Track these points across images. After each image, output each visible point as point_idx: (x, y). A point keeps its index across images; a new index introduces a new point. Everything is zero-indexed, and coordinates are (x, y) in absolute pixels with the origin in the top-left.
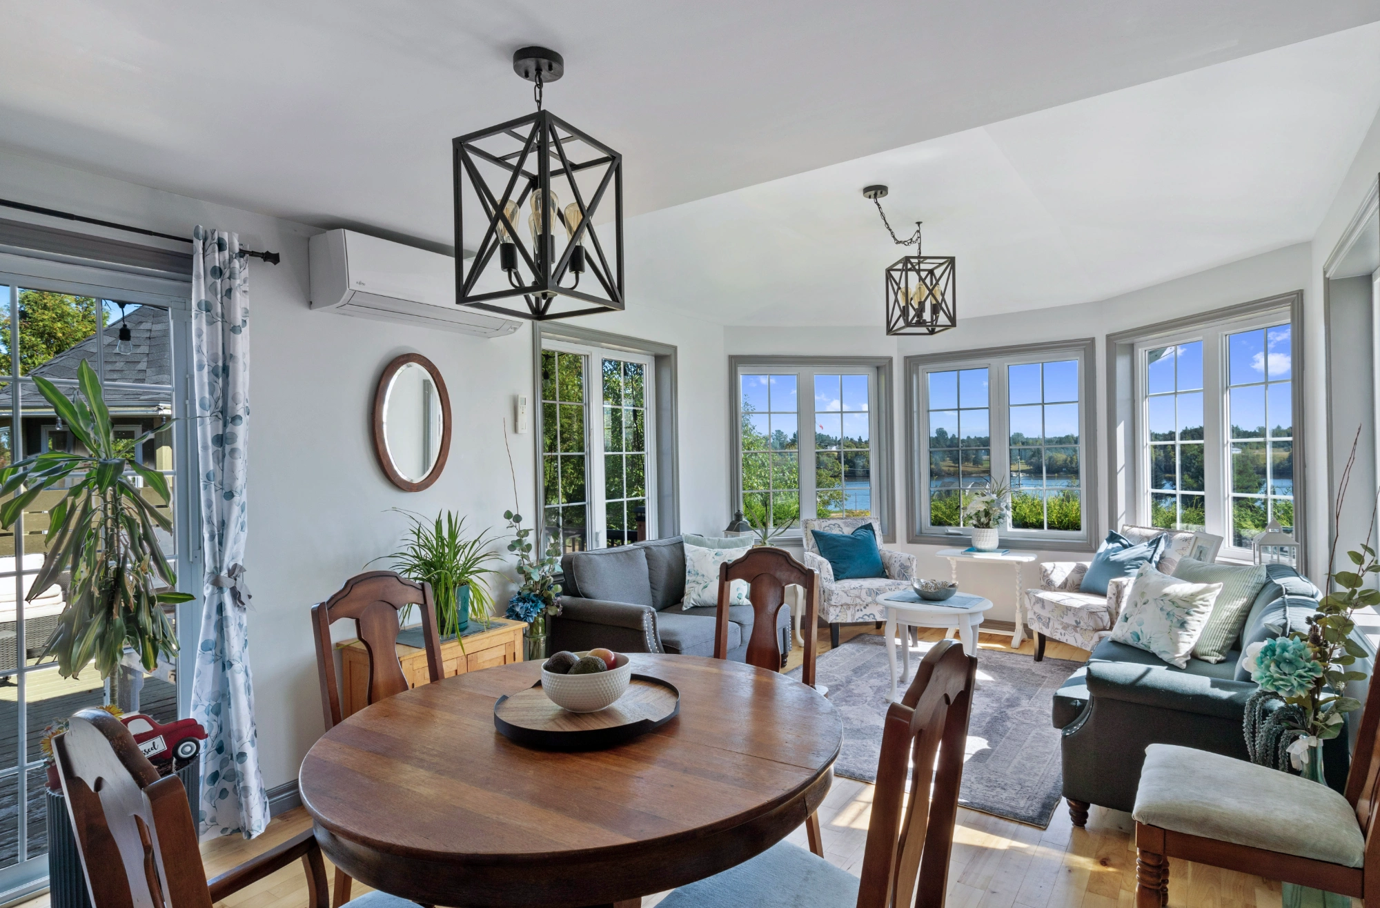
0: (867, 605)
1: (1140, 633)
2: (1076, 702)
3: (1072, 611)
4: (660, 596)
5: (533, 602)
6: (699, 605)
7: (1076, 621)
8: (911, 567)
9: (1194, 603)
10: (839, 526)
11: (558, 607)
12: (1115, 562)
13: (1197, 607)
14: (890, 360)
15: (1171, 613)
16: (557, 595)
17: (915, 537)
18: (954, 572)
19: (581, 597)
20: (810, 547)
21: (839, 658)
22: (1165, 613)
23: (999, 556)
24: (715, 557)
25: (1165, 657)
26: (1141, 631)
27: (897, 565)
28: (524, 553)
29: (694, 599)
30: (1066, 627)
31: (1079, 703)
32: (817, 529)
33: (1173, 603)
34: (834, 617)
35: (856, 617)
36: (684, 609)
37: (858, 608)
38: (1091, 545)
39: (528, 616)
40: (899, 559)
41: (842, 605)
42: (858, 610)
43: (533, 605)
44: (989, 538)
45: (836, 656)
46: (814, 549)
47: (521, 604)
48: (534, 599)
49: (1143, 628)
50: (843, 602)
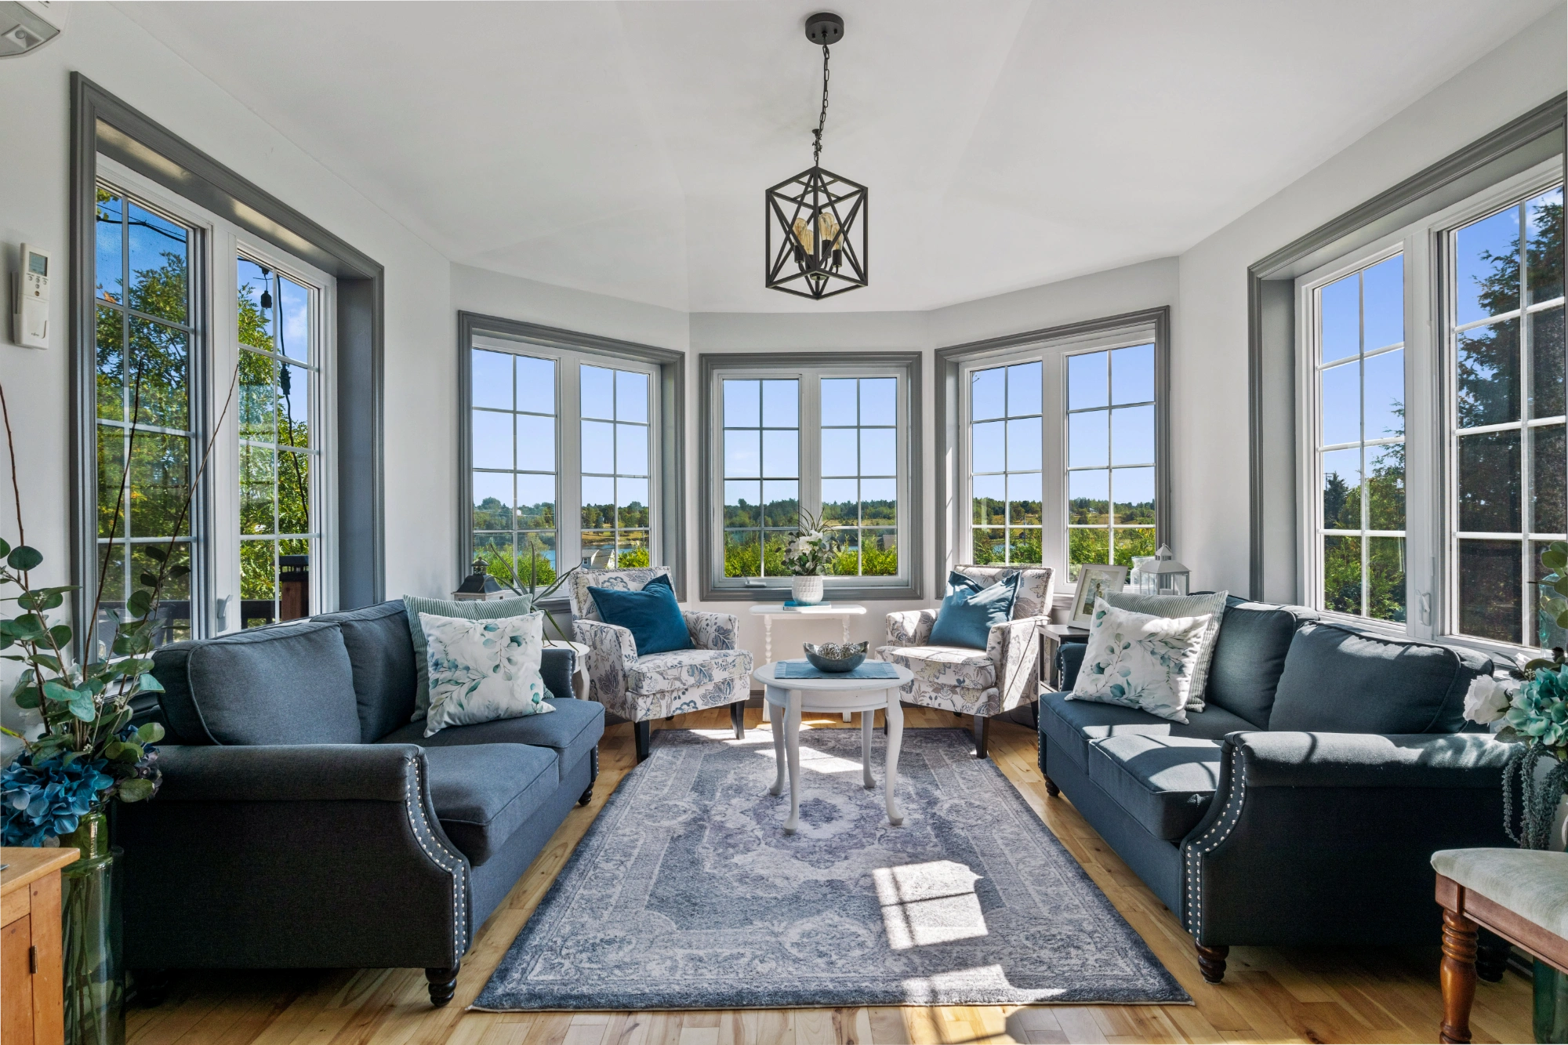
0: (686, 690)
1: (1125, 686)
2: (1196, 798)
3: (953, 668)
4: (373, 715)
5: (73, 776)
6: (458, 723)
7: (958, 681)
8: (732, 630)
9: (1189, 642)
10: (622, 581)
11: (152, 777)
12: (975, 606)
13: (1191, 645)
14: (682, 355)
15: (1166, 657)
16: (149, 749)
17: (710, 593)
18: (768, 634)
19: (214, 744)
20: (584, 612)
21: (659, 773)
22: (1159, 657)
23: (829, 609)
24: (486, 633)
25: (1163, 712)
26: (1128, 683)
27: (712, 630)
28: (40, 651)
29: (450, 715)
30: (938, 688)
31: (1200, 799)
32: (593, 585)
33: (1166, 643)
34: (644, 712)
35: (673, 709)
36: (430, 734)
37: (675, 694)
38: (915, 591)
39: (56, 817)
40: (713, 621)
41: (654, 694)
42: (675, 698)
43: (75, 785)
44: (813, 588)
45: (653, 770)
46: (590, 615)
47: (31, 789)
48: (77, 768)
49: (1130, 678)
50: (658, 688)
